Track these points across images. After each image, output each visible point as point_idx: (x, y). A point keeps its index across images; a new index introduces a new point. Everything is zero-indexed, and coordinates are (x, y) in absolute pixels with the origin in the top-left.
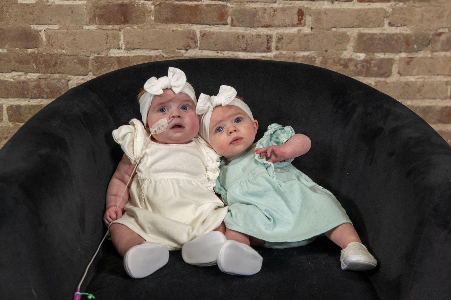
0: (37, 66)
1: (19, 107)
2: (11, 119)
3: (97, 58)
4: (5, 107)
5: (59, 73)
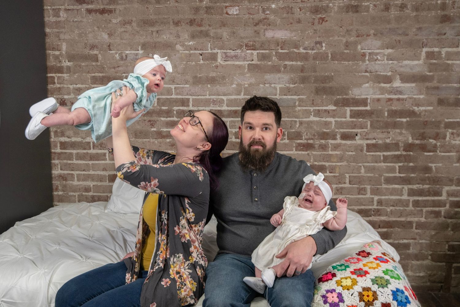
0: (429, 182)
1: (418, 200)
2: (413, 206)
3: (458, 178)
4: (411, 200)
5: (439, 185)
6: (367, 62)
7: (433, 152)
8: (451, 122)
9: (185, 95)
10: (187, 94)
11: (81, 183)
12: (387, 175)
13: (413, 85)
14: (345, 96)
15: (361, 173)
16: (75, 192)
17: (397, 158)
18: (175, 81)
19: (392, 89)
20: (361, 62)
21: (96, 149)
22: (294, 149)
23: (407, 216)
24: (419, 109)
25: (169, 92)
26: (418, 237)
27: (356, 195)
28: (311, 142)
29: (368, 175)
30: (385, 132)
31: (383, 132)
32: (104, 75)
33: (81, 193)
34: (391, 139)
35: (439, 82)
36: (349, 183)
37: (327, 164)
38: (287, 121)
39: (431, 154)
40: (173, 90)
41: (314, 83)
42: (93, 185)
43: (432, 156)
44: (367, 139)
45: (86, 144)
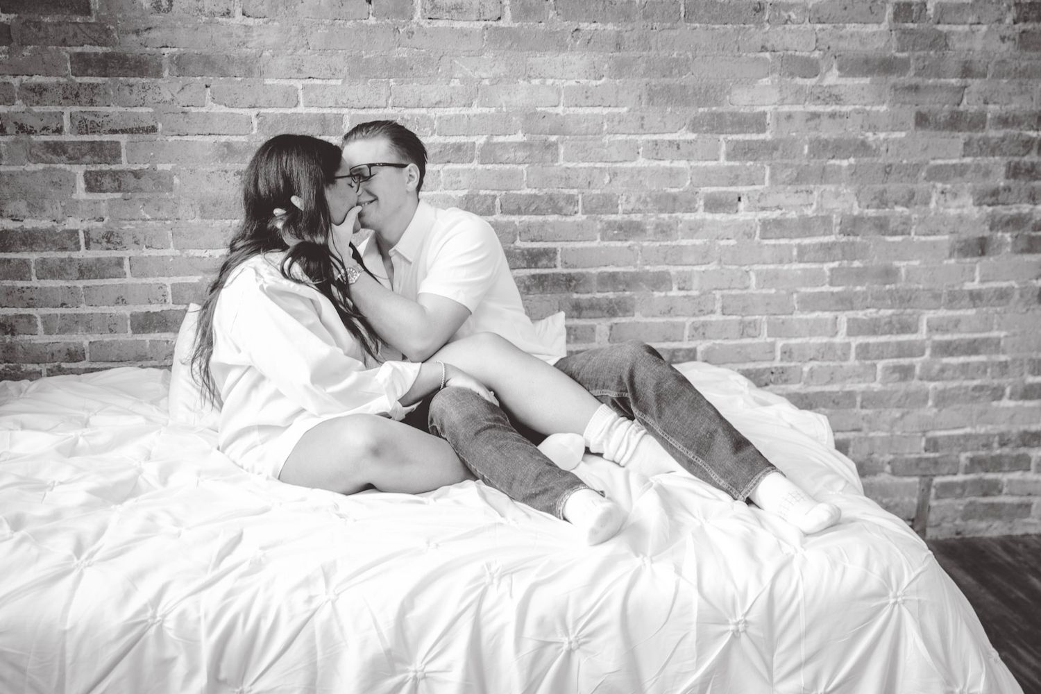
6: (767, 27)
7: (902, 234)
8: (941, 165)
9: (330, 105)
10: (337, 106)
11: (54, 338)
12: (803, 290)
13: (866, 81)
14: (714, 108)
15: (747, 288)
16: (38, 364)
17: (827, 251)
18: (303, 69)
19: (819, 90)
20: (752, 25)
21: (94, 249)
22: (599, 236)
23: (844, 379)
24: (875, 137)
25: (290, 98)
26: (865, 425)
27: (736, 339)
28: (637, 217)
29: (764, 291)
30: (802, 191)
31: (797, 192)
32: (108, 50)
33: (56, 364)
34: (814, 207)
35: (917, 74)
36: (722, 311)
37: (673, 270)
38: (581, 168)
39: (898, 238)
40: (301, 93)
41: (644, 75)
42: (90, 342)
43: (899, 243)
44: (763, 209)
45: (66, 235)
